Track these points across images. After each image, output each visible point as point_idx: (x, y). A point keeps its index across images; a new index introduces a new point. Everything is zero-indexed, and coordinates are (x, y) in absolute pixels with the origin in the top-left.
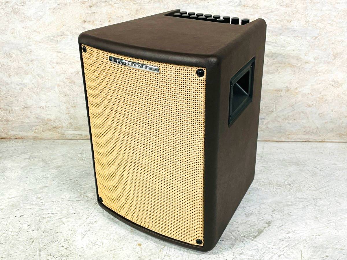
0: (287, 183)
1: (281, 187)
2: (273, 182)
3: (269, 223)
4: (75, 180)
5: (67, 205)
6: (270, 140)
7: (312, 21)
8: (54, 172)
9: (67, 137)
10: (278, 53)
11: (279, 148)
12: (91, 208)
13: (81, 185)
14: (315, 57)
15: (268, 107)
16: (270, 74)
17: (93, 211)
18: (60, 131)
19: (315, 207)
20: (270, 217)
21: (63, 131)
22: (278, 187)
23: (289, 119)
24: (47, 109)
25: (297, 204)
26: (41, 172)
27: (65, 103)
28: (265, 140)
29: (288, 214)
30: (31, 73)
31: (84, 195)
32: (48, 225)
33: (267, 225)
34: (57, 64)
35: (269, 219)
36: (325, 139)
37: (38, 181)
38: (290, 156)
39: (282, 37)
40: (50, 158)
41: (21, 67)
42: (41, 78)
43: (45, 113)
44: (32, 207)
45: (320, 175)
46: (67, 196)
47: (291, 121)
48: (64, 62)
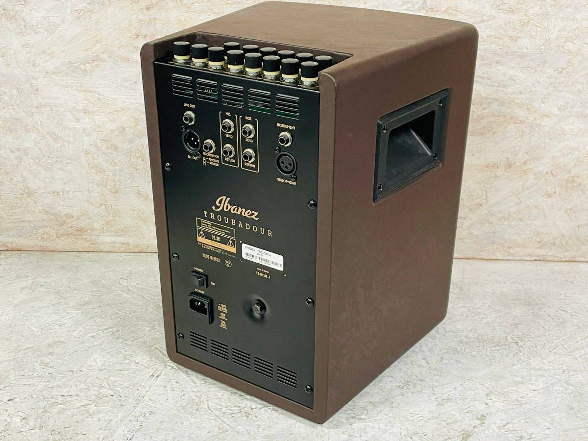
0: (511, 341)
1: (500, 348)
2: (485, 338)
3: (482, 418)
4: (115, 330)
5: (97, 378)
6: (476, 256)
7: (557, 39)
8: (75, 315)
9: (102, 248)
10: (492, 97)
11: (492, 272)
12: (143, 384)
13: (126, 340)
14: (561, 106)
15: (472, 196)
16: (477, 136)
17: (147, 392)
18: (88, 236)
19: (566, 386)
20: (484, 406)
21: (94, 237)
22: (495, 347)
23: (511, 219)
24: (66, 195)
25: (532, 382)
26: (51, 314)
27: (98, 185)
28: (467, 256)
29: (518, 401)
30: (37, 129)
31: (132, 359)
32: (60, 419)
33: (478, 422)
34: (85, 112)
35: (481, 411)
36: (576, 257)
37: (44, 332)
38: (514, 288)
39: (500, 68)
40: (69, 287)
41: (19, 119)
42: (54, 139)
43: (62, 203)
44: (31, 381)
45: (572, 325)
46: (98, 360)
47: (514, 223)
48: (98, 110)
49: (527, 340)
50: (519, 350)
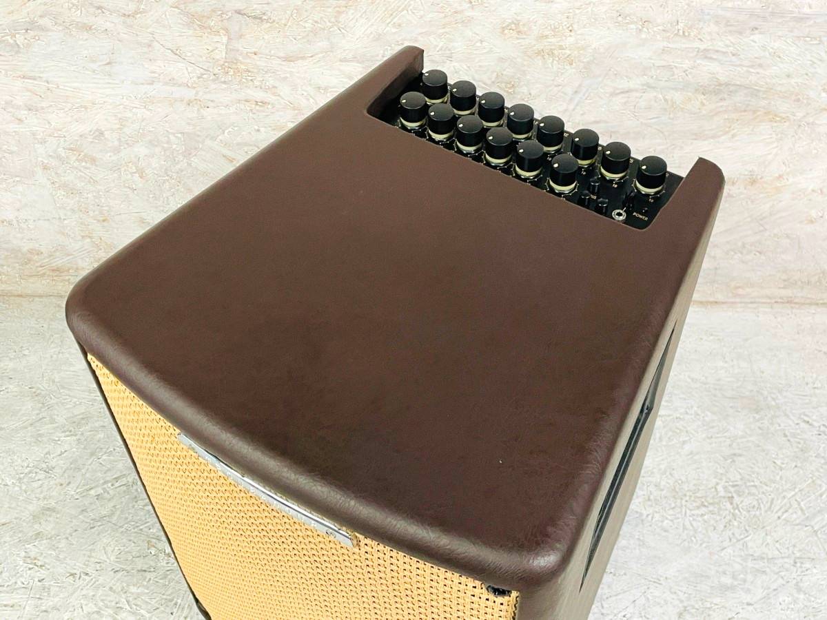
0: (722, 493)
1: (706, 510)
2: (685, 487)
5: (111, 588)
8: (67, 447)
10: (738, 83)
19: (796, 594)
22: (698, 508)
23: (745, 252)
24: (23, 225)
25: (747, 585)
26: (31, 444)
27: (73, 210)
34: (30, 110)
38: (737, 371)
39: (757, 37)
40: (54, 382)
45: (817, 456)
46: (110, 549)
48: (51, 106)
49: (747, 491)
50: (733, 514)
